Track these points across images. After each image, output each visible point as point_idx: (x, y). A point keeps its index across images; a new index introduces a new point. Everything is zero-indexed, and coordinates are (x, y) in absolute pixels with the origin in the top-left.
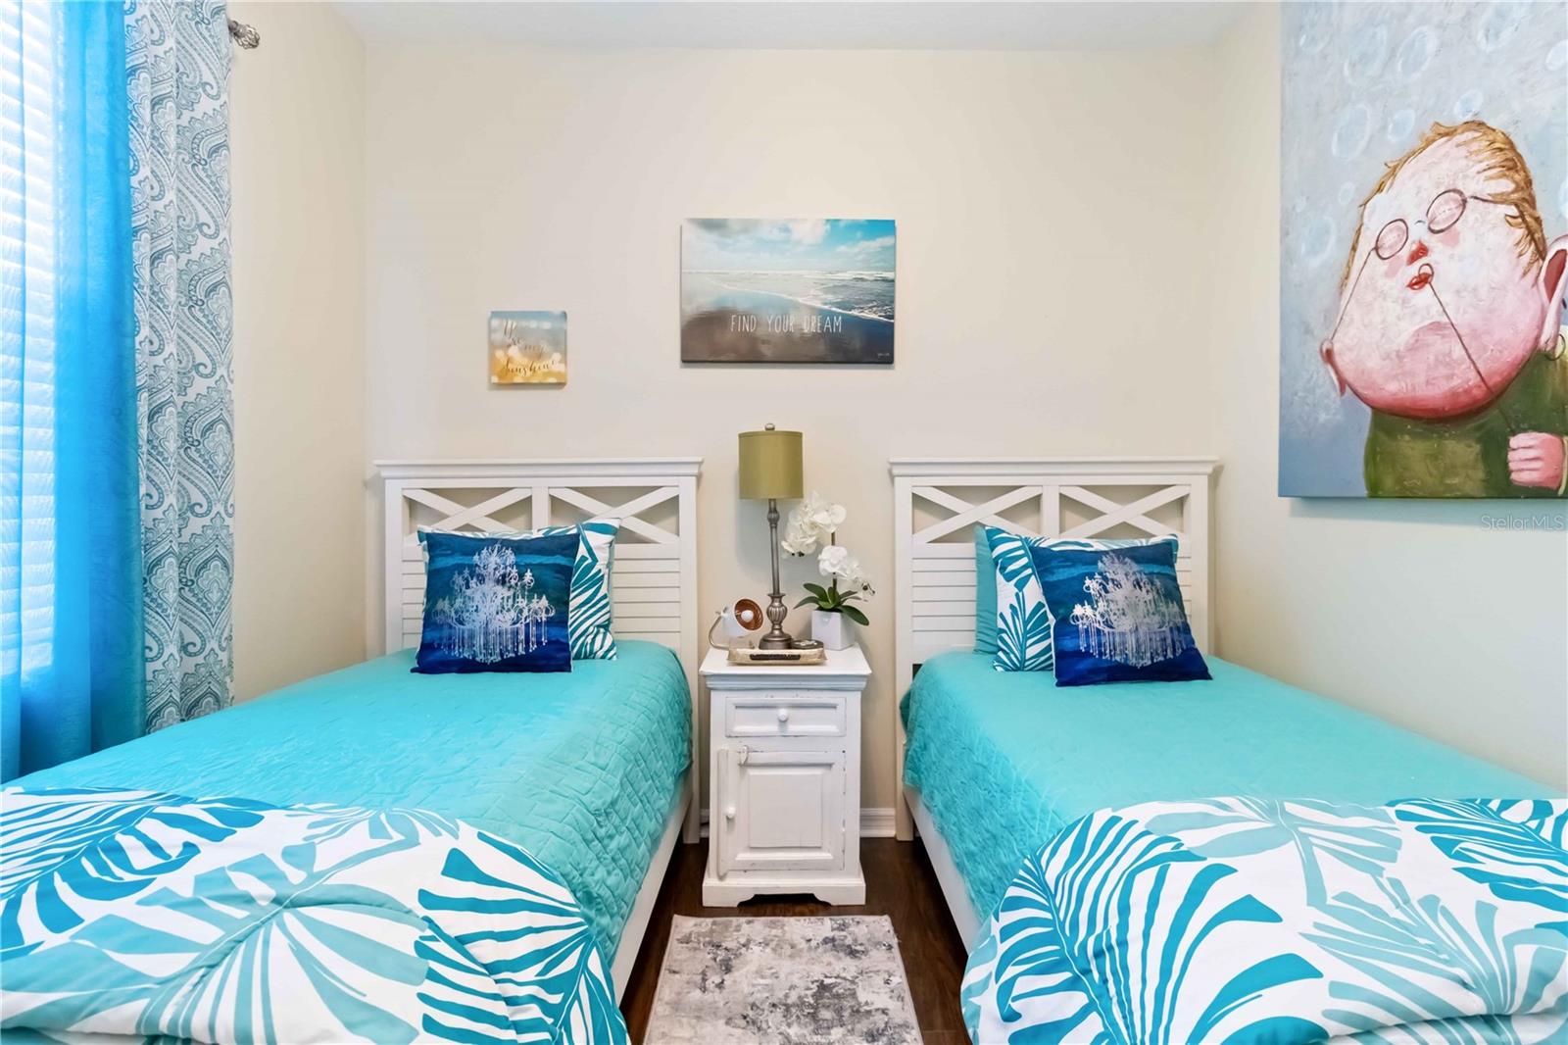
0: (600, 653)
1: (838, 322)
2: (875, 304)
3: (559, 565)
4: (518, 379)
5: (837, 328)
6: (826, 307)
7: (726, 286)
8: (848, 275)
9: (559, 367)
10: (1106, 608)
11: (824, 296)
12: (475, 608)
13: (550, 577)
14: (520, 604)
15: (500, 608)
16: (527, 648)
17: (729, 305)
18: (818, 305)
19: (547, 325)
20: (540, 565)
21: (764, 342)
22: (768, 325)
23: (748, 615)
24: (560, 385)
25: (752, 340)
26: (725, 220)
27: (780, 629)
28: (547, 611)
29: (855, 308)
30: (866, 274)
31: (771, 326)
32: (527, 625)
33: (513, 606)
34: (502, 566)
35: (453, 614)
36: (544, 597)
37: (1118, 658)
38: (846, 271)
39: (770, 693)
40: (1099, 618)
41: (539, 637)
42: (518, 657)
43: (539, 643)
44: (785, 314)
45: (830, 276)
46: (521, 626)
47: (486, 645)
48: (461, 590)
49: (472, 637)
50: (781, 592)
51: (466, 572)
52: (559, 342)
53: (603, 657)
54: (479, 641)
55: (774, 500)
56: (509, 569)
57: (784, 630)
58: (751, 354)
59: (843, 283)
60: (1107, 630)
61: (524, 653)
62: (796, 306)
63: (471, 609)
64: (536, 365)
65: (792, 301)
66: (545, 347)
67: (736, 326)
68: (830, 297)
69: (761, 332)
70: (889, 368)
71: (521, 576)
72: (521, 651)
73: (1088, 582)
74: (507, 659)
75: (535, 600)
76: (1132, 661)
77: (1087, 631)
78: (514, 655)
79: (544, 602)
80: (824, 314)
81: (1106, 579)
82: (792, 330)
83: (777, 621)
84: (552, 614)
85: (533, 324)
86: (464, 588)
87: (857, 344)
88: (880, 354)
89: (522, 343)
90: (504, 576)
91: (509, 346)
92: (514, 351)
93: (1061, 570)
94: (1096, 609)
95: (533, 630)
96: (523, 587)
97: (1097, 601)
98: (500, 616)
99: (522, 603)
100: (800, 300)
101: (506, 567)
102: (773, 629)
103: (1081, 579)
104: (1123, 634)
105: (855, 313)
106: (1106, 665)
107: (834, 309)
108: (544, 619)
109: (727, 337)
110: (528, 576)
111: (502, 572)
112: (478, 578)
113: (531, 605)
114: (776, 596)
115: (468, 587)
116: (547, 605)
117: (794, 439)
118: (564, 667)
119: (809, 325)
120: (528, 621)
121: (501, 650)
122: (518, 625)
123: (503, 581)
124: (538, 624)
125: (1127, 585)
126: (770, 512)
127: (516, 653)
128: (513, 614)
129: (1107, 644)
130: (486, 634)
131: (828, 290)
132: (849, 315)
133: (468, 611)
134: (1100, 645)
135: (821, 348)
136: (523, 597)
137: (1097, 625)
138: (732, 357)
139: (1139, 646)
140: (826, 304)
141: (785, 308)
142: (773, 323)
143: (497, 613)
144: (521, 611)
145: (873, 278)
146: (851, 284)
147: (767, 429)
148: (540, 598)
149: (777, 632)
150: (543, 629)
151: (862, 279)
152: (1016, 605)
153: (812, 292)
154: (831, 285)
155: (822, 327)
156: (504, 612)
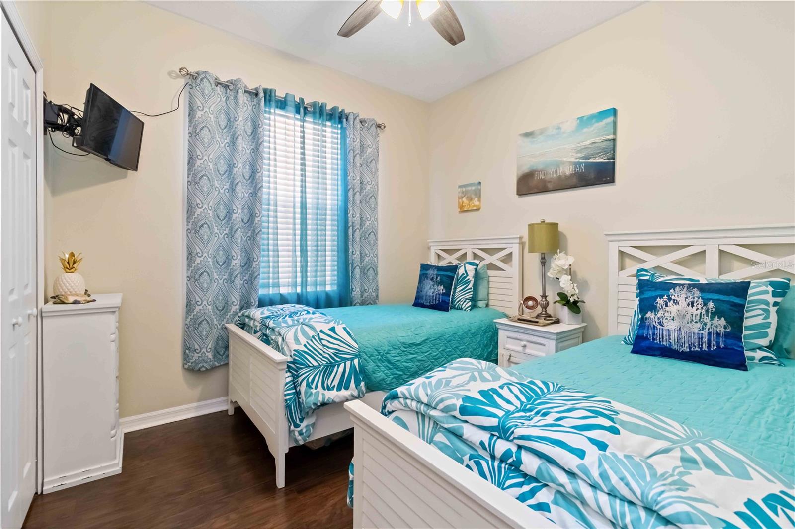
0: (464, 309)
1: (583, 167)
2: (602, 153)
3: (449, 276)
4: (465, 209)
5: (582, 169)
6: (577, 160)
7: (533, 160)
8: (588, 142)
9: (477, 203)
10: (662, 315)
11: (576, 155)
13: (445, 279)
15: (430, 288)
16: (436, 302)
17: (535, 168)
18: (573, 160)
19: (473, 188)
20: (443, 275)
21: (549, 182)
22: (550, 174)
23: (530, 303)
24: (478, 210)
25: (544, 181)
26: (534, 131)
27: (546, 311)
28: (443, 291)
29: (591, 158)
30: (597, 140)
31: (552, 174)
33: (433, 287)
35: (422, 289)
37: (665, 344)
38: (586, 141)
39: (519, 334)
40: (656, 320)
41: (439, 299)
43: (439, 301)
44: (558, 167)
45: (579, 145)
46: (435, 295)
49: (423, 296)
50: (546, 294)
51: (425, 276)
52: (478, 194)
53: (465, 310)
54: (425, 298)
55: (544, 253)
56: (434, 276)
57: (547, 312)
58: (544, 188)
59: (585, 147)
60: (659, 327)
62: (563, 163)
64: (470, 203)
65: (561, 161)
66: (473, 196)
67: (537, 177)
68: (579, 155)
69: (548, 178)
70: (613, 185)
71: (437, 278)
72: (434, 303)
73: (658, 299)
74: (430, 304)
76: (675, 347)
77: (649, 326)
79: (442, 287)
80: (576, 164)
81: (670, 299)
82: (561, 174)
83: (545, 307)
84: (444, 292)
85: (469, 188)
87: (592, 176)
88: (604, 179)
89: (466, 196)
90: (433, 278)
91: (463, 197)
92: (464, 199)
93: (647, 292)
94: (656, 315)
95: (438, 296)
96: (437, 282)
97: (659, 311)
98: (429, 291)
99: (436, 287)
100: (565, 159)
102: (542, 311)
103: (655, 298)
104: (669, 331)
105: (591, 160)
106: (657, 346)
107: (581, 161)
108: (442, 293)
109: (533, 182)
110: (439, 278)
111: (432, 276)
113: (438, 288)
114: (544, 296)
115: (426, 281)
116: (444, 288)
117: (555, 226)
118: (446, 310)
119: (568, 170)
120: (437, 293)
121: (429, 301)
123: (432, 280)
124: (439, 294)
125: (683, 303)
126: (542, 258)
128: (433, 290)
129: (658, 334)
130: (426, 296)
131: (578, 152)
132: (587, 162)
133: (425, 288)
134: (654, 334)
135: (574, 181)
136: (436, 285)
137: (654, 323)
138: (536, 190)
139: (679, 339)
140: (577, 159)
141: (558, 165)
142: (553, 172)
144: (435, 290)
145: (601, 141)
146: (589, 146)
147: (542, 222)
148: (441, 286)
149: (544, 312)
150: (441, 296)
151: (595, 143)
152: (637, 311)
153: (571, 154)
154: (579, 149)
155: (575, 171)
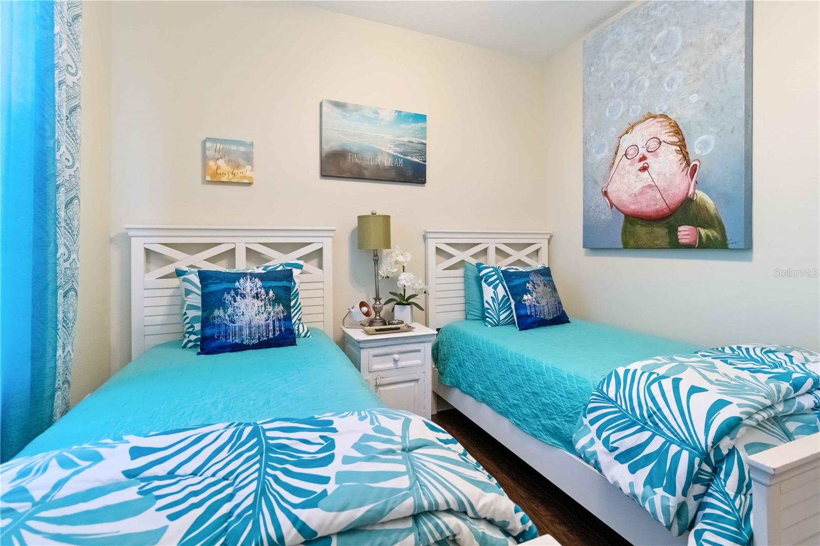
0: (303, 335)
1: (401, 162)
2: (418, 154)
3: (285, 286)
4: (224, 179)
5: (401, 164)
6: (396, 154)
7: (346, 138)
8: (406, 139)
9: (249, 174)
10: (536, 296)
11: (395, 148)
12: (242, 313)
13: (282, 293)
14: (268, 309)
15: (257, 312)
16: (274, 334)
17: (348, 148)
18: (392, 152)
19: (242, 149)
20: (276, 286)
21: (365, 169)
22: (367, 160)
23: (365, 309)
24: (250, 184)
25: (359, 167)
26: (345, 103)
27: (379, 316)
28: (283, 313)
29: (408, 156)
30: (414, 140)
31: (369, 161)
32: (274, 321)
33: (265, 310)
34: (255, 288)
35: (227, 318)
36: (281, 305)
37: (542, 317)
38: (404, 137)
39: (390, 347)
40: (534, 300)
41: (280, 327)
42: (269, 340)
43: (280, 330)
44: (376, 155)
45: (397, 139)
46: (270, 322)
47: (250, 334)
48: (231, 303)
49: (241, 329)
50: (380, 297)
51: (232, 293)
52: (249, 159)
53: (305, 336)
54: (246, 332)
55: (377, 250)
56: (259, 290)
57: (381, 316)
58: (358, 174)
59: (404, 143)
60: (538, 305)
61: (272, 337)
62: (382, 152)
63: (239, 314)
64: (236, 171)
65: (378, 149)
66: (242, 162)
67: (351, 160)
68: (398, 149)
69: (364, 163)
70: (422, 186)
71: (267, 294)
72: (271, 336)
73: (528, 285)
74: (263, 341)
75: (276, 307)
76: (547, 317)
77: (530, 306)
78: (266, 339)
79: (281, 308)
80: (394, 157)
81: (534, 283)
82: (379, 163)
83: (377, 311)
84: (285, 314)
85: (234, 148)
86: (233, 302)
87: (410, 173)
88: (420, 179)
89: (227, 158)
90: (257, 294)
91: (218, 159)
92: (221, 162)
93: (516, 280)
94: (532, 296)
95: (277, 323)
96: (269, 299)
97: (532, 293)
98: (258, 317)
99: (270, 308)
100: (383, 149)
101: (257, 289)
102: (376, 316)
103: (525, 283)
104: (543, 306)
105: (409, 158)
106: (537, 320)
107: (399, 155)
108: (282, 317)
109: (347, 164)
110: (271, 293)
111: (256, 291)
112: (241, 297)
113: (275, 310)
114: (377, 299)
115: (235, 301)
116: (283, 309)
117: (387, 218)
118: (293, 343)
119: (388, 162)
120: (274, 319)
121: (259, 336)
122: (269, 321)
123: (257, 296)
124: (279, 320)
125: (542, 285)
126: (374, 256)
127: (268, 337)
128: (265, 315)
129: (538, 311)
130: (250, 328)
131: (397, 146)
132: (406, 159)
133: (237, 315)
134: (535, 311)
135: (393, 174)
136: (270, 305)
137: (534, 303)
138: (349, 175)
139: (548, 311)
140: (395, 152)
141: (376, 153)
142: (370, 159)
143: (256, 315)
144: (270, 313)
145: (416, 142)
146: (407, 143)
147: (372, 214)
148: (279, 305)
149: (378, 317)
150: (282, 322)
151: (412, 142)
152: (494, 297)
153: (389, 146)
154: (398, 143)
155: (393, 164)
156: (260, 314)
